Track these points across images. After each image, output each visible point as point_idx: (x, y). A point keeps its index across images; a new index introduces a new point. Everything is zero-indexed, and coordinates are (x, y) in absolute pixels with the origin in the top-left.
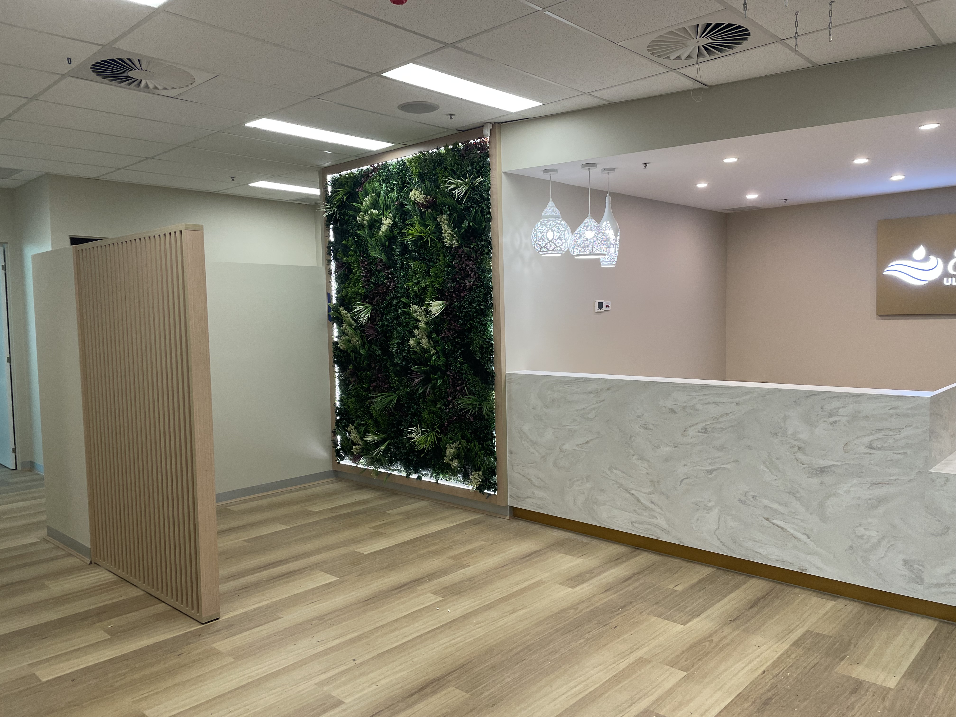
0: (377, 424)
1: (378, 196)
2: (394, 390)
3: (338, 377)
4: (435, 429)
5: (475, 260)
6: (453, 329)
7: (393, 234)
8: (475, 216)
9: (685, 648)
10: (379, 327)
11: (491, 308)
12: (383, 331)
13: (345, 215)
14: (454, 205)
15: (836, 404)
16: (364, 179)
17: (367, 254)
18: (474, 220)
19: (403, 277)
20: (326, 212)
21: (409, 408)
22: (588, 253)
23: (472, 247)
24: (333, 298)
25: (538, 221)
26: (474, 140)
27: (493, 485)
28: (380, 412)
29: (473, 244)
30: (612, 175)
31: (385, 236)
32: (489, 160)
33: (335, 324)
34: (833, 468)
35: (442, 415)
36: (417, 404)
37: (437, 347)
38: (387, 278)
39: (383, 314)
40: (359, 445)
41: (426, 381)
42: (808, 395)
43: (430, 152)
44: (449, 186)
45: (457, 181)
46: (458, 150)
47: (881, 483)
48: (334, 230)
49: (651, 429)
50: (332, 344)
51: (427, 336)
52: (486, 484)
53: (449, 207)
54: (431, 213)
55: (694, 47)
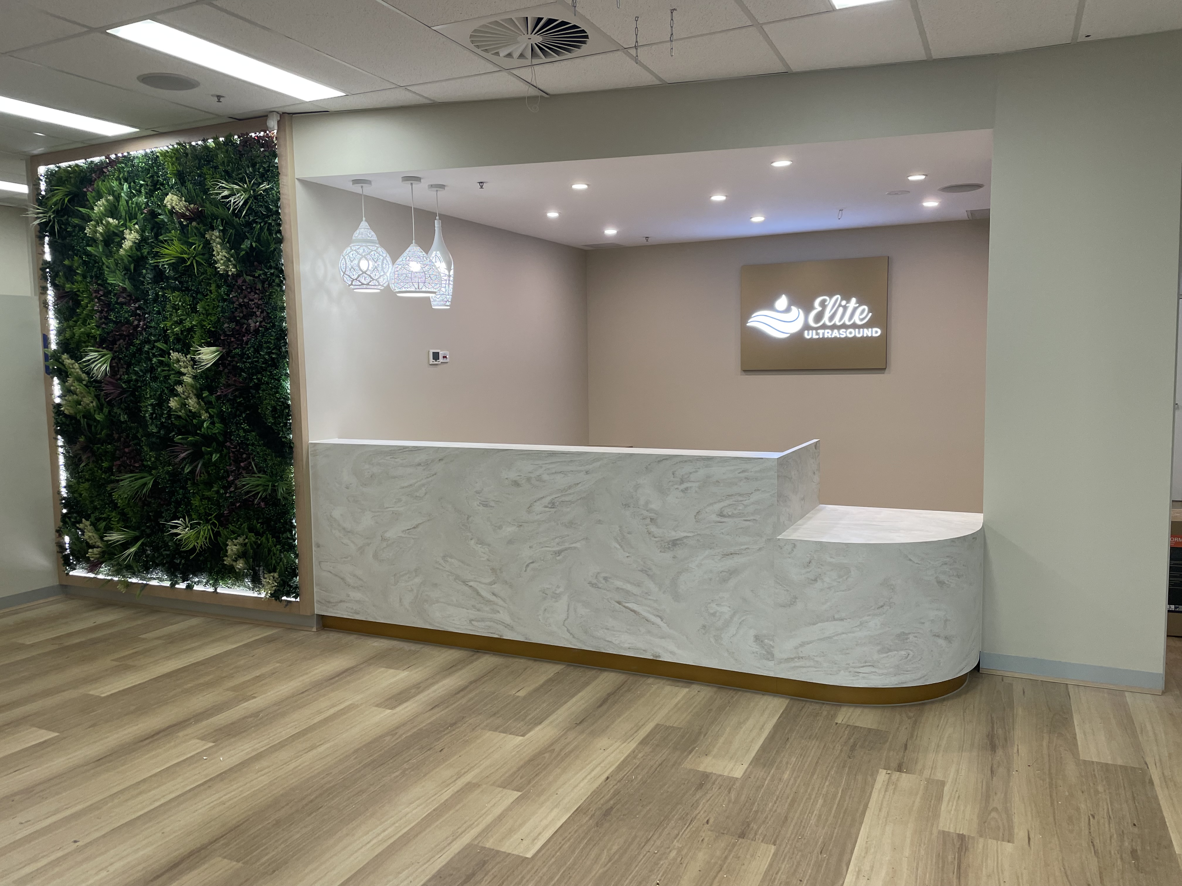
0: (124, 518)
1: (117, 199)
2: (149, 470)
3: (62, 453)
4: (211, 520)
5: (262, 293)
6: (233, 385)
7: (141, 253)
8: (259, 235)
9: (521, 763)
10: (124, 382)
11: (285, 358)
12: (130, 387)
13: (68, 224)
14: (230, 217)
15: (688, 468)
16: (95, 175)
17: (103, 281)
18: (258, 241)
19: (159, 313)
20: (38, 218)
21: (172, 493)
22: (413, 289)
23: (257, 275)
24: (52, 341)
25: (348, 246)
26: (256, 134)
27: (293, 589)
28: (129, 501)
29: (259, 271)
30: (441, 193)
31: (129, 256)
32: (276, 161)
33: (55, 379)
34: (685, 540)
35: (221, 501)
36: (184, 488)
37: (210, 410)
38: (134, 314)
39: (129, 365)
40: (98, 547)
41: (194, 457)
42: (659, 459)
43: (193, 143)
44: (221, 191)
45: (232, 185)
46: (234, 144)
47: (731, 554)
48: (50, 244)
49: (491, 506)
50: (52, 407)
51: (195, 395)
52: (284, 589)
53: (222, 220)
54: (196, 228)
55: (526, 44)
